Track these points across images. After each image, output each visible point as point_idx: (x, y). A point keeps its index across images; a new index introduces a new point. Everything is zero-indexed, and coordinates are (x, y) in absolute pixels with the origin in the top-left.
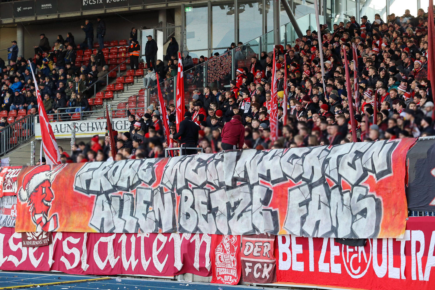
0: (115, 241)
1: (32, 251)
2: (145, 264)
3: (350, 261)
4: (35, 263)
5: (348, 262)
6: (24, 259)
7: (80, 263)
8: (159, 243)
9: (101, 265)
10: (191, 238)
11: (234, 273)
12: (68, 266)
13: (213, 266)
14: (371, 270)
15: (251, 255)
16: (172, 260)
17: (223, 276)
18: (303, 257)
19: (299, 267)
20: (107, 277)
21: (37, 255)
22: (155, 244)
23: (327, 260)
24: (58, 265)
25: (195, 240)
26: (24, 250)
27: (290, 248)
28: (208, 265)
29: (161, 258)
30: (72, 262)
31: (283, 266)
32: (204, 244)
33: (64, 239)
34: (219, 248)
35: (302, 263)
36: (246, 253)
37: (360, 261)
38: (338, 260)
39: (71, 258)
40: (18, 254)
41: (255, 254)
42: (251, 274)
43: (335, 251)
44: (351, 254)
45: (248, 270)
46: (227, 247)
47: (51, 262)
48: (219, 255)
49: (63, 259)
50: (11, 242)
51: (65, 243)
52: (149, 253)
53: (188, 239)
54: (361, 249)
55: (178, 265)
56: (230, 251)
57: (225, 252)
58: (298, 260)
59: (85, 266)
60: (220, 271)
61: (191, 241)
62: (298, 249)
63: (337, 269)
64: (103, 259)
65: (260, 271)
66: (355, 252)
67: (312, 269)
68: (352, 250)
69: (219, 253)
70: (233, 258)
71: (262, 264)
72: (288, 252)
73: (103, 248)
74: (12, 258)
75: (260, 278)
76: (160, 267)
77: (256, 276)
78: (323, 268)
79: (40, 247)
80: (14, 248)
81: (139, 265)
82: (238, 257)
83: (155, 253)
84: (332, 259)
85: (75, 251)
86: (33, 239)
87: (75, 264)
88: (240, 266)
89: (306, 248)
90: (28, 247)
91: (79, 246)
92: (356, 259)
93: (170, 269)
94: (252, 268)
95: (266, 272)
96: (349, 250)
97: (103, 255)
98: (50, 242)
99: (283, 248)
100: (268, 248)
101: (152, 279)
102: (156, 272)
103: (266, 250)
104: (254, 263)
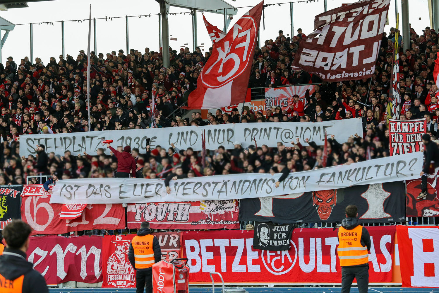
3: (271, 262)
5: (269, 262)
8: (37, 257)
10: (77, 251)
11: (131, 278)
13: (103, 274)
14: (297, 267)
16: (53, 271)
17: (114, 281)
18: (215, 262)
19: (211, 269)
22: (31, 258)
23: (243, 263)
25: (81, 253)
27: (200, 255)
31: (192, 269)
32: (92, 256)
34: (111, 259)
35: (213, 266)
37: (283, 261)
38: (257, 262)
43: (255, 255)
46: (121, 257)
48: (112, 264)
53: (73, 252)
54: (285, 253)
55: (62, 274)
56: (124, 261)
57: (119, 261)
58: (209, 264)
60: (111, 277)
61: (77, 254)
62: (210, 255)
63: (257, 269)
66: (277, 255)
67: (224, 271)
68: (274, 254)
69: (111, 262)
70: (129, 266)
72: (198, 259)
78: (239, 269)
84: (249, 262)
89: (217, 255)
92: (278, 260)
99: (191, 255)
100: (174, 256)
103: (172, 258)
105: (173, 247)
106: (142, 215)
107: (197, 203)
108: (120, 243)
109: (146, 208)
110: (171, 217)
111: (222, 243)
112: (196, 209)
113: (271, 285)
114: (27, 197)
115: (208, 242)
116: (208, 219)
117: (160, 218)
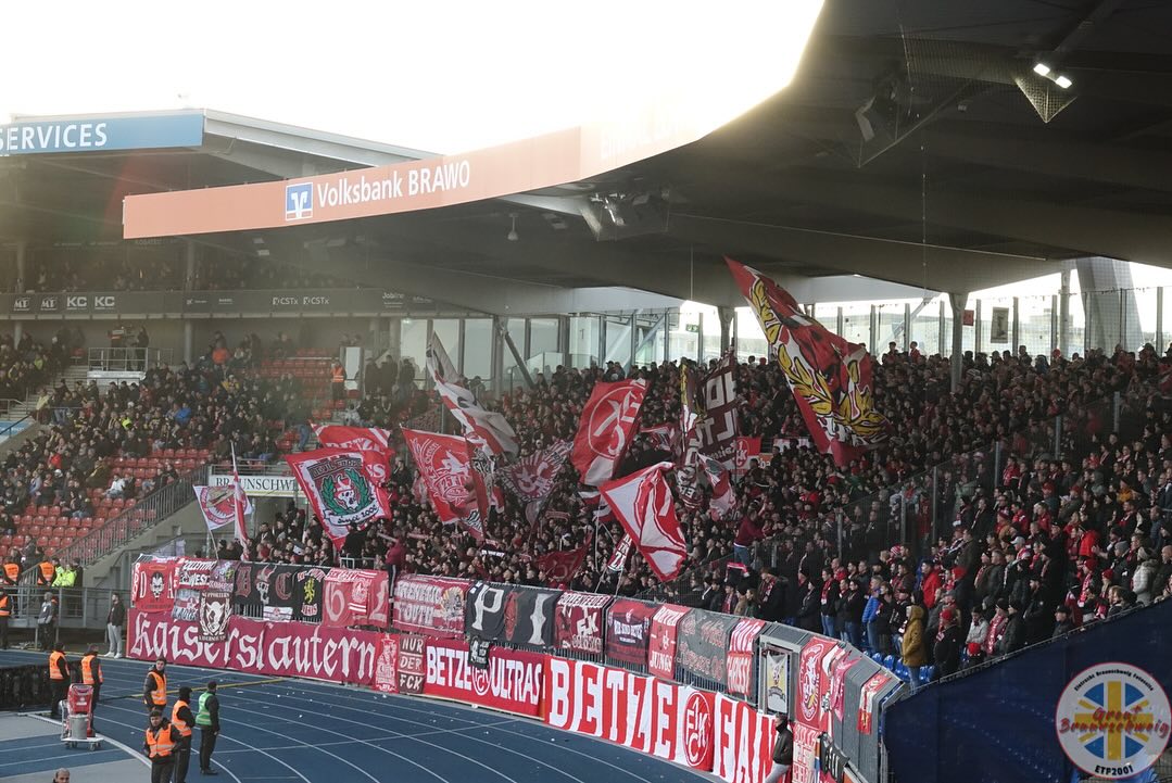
0: (290, 643)
1: (208, 646)
2: (317, 668)
3: (477, 680)
4: (211, 659)
6: (199, 654)
7: (256, 662)
8: (330, 649)
9: (276, 666)
10: (358, 646)
11: (392, 682)
12: (244, 665)
13: (374, 675)
14: (490, 689)
15: (406, 668)
16: (340, 666)
17: (382, 685)
18: (444, 674)
19: (441, 681)
20: (281, 678)
21: (212, 651)
22: (326, 649)
23: (462, 678)
24: (233, 662)
25: (361, 649)
26: (200, 645)
27: (436, 664)
28: (370, 674)
29: (331, 662)
30: (247, 661)
31: (430, 680)
32: (369, 653)
33: (240, 637)
34: (381, 658)
35: (444, 679)
36: (402, 666)
37: (483, 681)
38: (470, 678)
39: (247, 656)
40: (194, 648)
41: (409, 667)
42: (404, 684)
43: (468, 670)
44: (478, 675)
45: (402, 681)
46: (387, 658)
47: (226, 658)
49: (239, 657)
50: (186, 635)
51: (241, 641)
52: (320, 659)
53: (355, 647)
54: (485, 672)
55: (346, 671)
57: (386, 663)
58: (441, 676)
59: (260, 665)
60: (379, 680)
61: (358, 650)
62: (441, 666)
63: (468, 686)
64: (278, 659)
65: (413, 682)
66: (481, 673)
67: (450, 685)
68: (479, 671)
69: (380, 664)
70: (392, 669)
71: (414, 676)
72: (434, 668)
73: (278, 648)
74: (187, 652)
75: (412, 688)
76: (330, 671)
77: (409, 686)
78: (459, 684)
79: (215, 642)
80: (189, 642)
81: (311, 667)
82: (396, 667)
83: (326, 658)
84: (466, 678)
85: (251, 650)
86: (209, 635)
87: (251, 663)
88: (398, 676)
89: (447, 666)
90: (204, 642)
91: (255, 645)
92: (481, 679)
93: (338, 674)
94: (406, 679)
95: (417, 683)
96: (477, 671)
97: (278, 656)
98: (226, 639)
99: (430, 664)
100: (419, 662)
101: (322, 682)
102: (326, 676)
103: (417, 665)
104: (408, 675)
105: (418, 653)
106: (402, 613)
107: (438, 607)
108: (387, 642)
109: (405, 607)
110: (420, 620)
111: (450, 653)
112: (438, 613)
113: (475, 706)
114: (328, 581)
115: (441, 651)
116: (445, 627)
117: (414, 619)
